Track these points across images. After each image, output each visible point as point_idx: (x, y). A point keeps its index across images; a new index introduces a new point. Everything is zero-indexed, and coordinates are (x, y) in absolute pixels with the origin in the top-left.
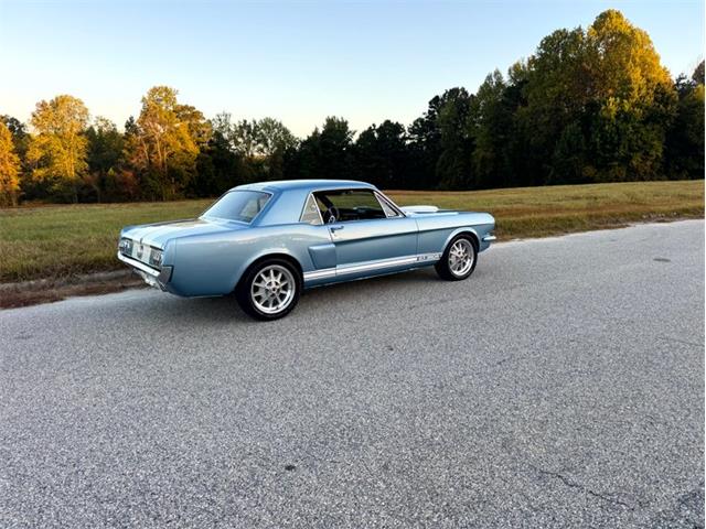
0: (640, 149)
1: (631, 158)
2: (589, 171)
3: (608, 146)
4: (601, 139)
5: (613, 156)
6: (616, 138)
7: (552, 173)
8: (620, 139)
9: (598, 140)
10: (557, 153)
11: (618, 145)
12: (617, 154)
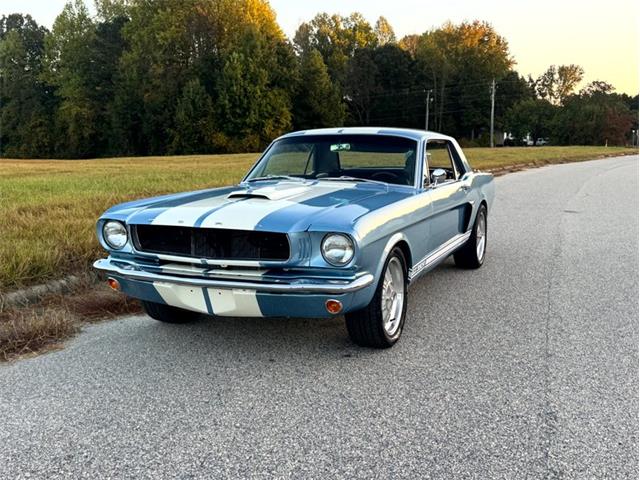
0: (271, 116)
1: (263, 125)
2: (221, 138)
3: (238, 111)
4: (230, 101)
5: (245, 123)
6: (246, 101)
7: (177, 139)
8: (249, 103)
9: (227, 102)
10: (181, 115)
11: (248, 109)
12: (248, 120)
